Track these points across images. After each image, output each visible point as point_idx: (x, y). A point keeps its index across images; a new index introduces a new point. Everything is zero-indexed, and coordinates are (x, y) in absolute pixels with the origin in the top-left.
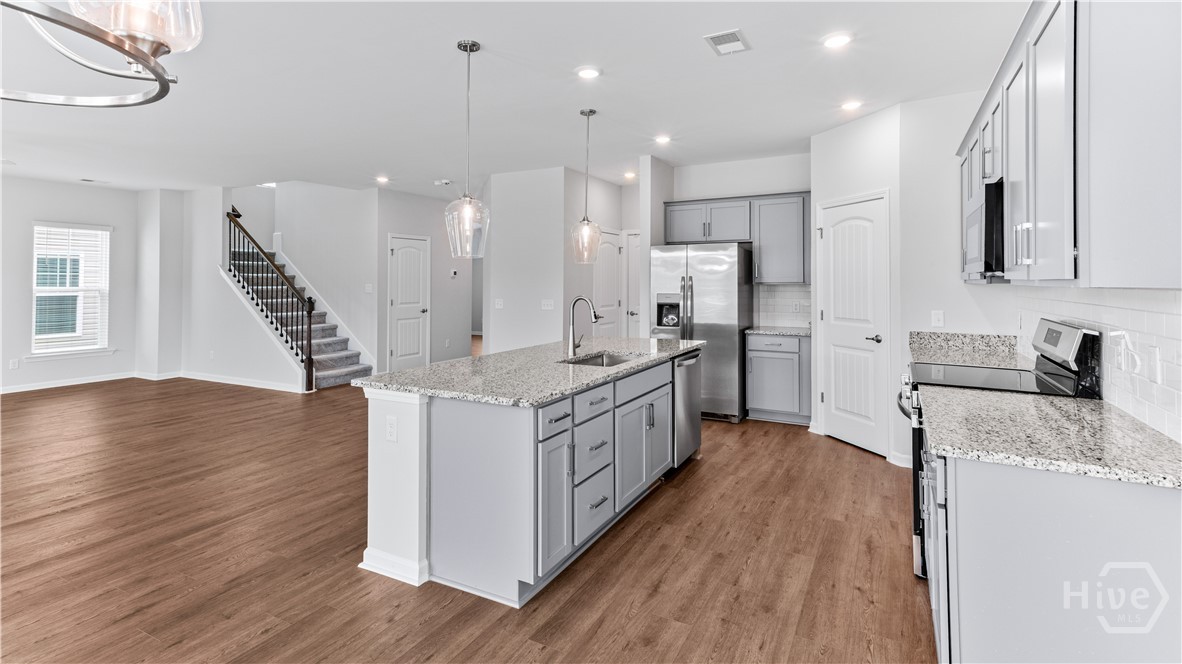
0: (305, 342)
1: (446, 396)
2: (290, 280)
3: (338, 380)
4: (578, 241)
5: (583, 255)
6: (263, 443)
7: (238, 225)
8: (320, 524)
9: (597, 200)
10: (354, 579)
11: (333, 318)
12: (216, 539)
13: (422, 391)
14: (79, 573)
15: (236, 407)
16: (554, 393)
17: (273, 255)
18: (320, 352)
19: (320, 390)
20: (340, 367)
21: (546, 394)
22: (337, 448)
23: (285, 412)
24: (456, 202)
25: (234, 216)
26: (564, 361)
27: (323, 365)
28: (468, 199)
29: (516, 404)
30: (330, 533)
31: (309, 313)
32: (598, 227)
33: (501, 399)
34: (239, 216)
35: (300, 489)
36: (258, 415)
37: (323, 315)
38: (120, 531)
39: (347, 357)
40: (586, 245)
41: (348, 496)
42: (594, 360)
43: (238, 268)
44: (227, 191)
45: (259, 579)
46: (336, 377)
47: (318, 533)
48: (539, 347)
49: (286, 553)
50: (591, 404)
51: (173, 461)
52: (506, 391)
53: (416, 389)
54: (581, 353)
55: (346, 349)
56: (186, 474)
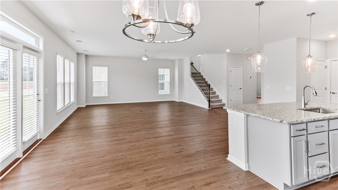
0: (208, 95)
1: (253, 115)
2: (204, 79)
3: (216, 106)
4: (305, 65)
5: (308, 70)
6: (200, 120)
7: (193, 66)
8: (215, 144)
9: (315, 48)
10: (226, 162)
11: (215, 90)
12: (192, 141)
13: (245, 113)
14: (169, 140)
15: (193, 110)
16: (298, 120)
17: (200, 73)
18: (212, 98)
19: (212, 108)
20: (217, 103)
21: (294, 120)
22: (218, 124)
23: (204, 113)
24: (255, 54)
25: (192, 64)
26: (300, 109)
27: (213, 102)
28: (259, 53)
29: (281, 122)
30: (218, 147)
31: (209, 88)
32: (316, 59)
33: (275, 119)
34: (193, 64)
35: (209, 133)
36: (198, 113)
37: (212, 89)
38: (175, 133)
39: (219, 100)
40: (309, 66)
41: (222, 138)
42: (316, 110)
43: (193, 76)
44: (190, 58)
45: (202, 153)
46: (216, 105)
47: (215, 146)
48: (287, 103)
49: (208, 149)
50: (316, 127)
51: (183, 120)
52: (276, 117)
53: (243, 112)
54: (308, 107)
55: (218, 98)
56: (185, 124)
